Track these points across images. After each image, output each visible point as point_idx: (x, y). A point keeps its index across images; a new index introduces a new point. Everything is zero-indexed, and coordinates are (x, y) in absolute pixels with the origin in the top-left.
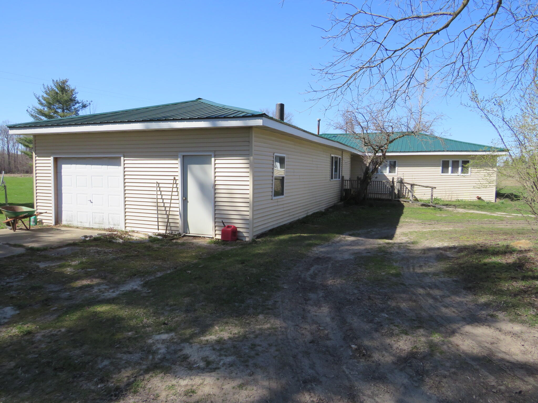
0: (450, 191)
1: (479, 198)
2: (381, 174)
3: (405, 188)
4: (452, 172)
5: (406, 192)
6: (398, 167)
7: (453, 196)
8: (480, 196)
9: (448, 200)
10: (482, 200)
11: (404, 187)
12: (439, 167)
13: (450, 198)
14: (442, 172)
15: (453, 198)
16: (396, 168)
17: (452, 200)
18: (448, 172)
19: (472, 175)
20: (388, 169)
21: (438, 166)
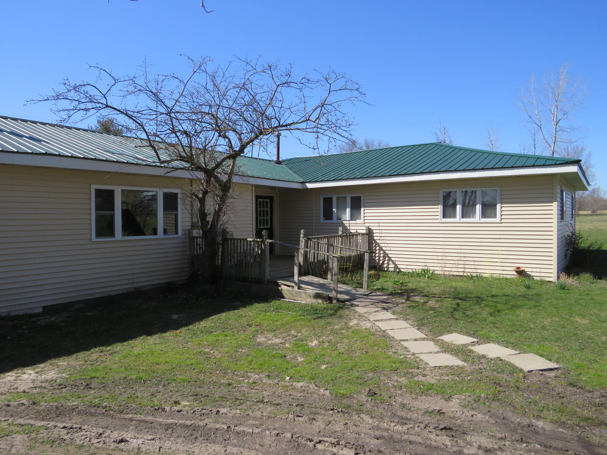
0: (459, 255)
1: (521, 272)
2: (338, 221)
3: (378, 248)
4: (463, 216)
5: (379, 257)
6: (364, 207)
7: (467, 266)
8: (523, 267)
9: (457, 274)
10: (529, 276)
11: (376, 247)
12: (438, 205)
13: (462, 270)
14: (444, 216)
15: (467, 270)
16: (362, 209)
17: (465, 274)
18: (455, 216)
19: (503, 221)
20: (348, 210)
21: (434, 203)
